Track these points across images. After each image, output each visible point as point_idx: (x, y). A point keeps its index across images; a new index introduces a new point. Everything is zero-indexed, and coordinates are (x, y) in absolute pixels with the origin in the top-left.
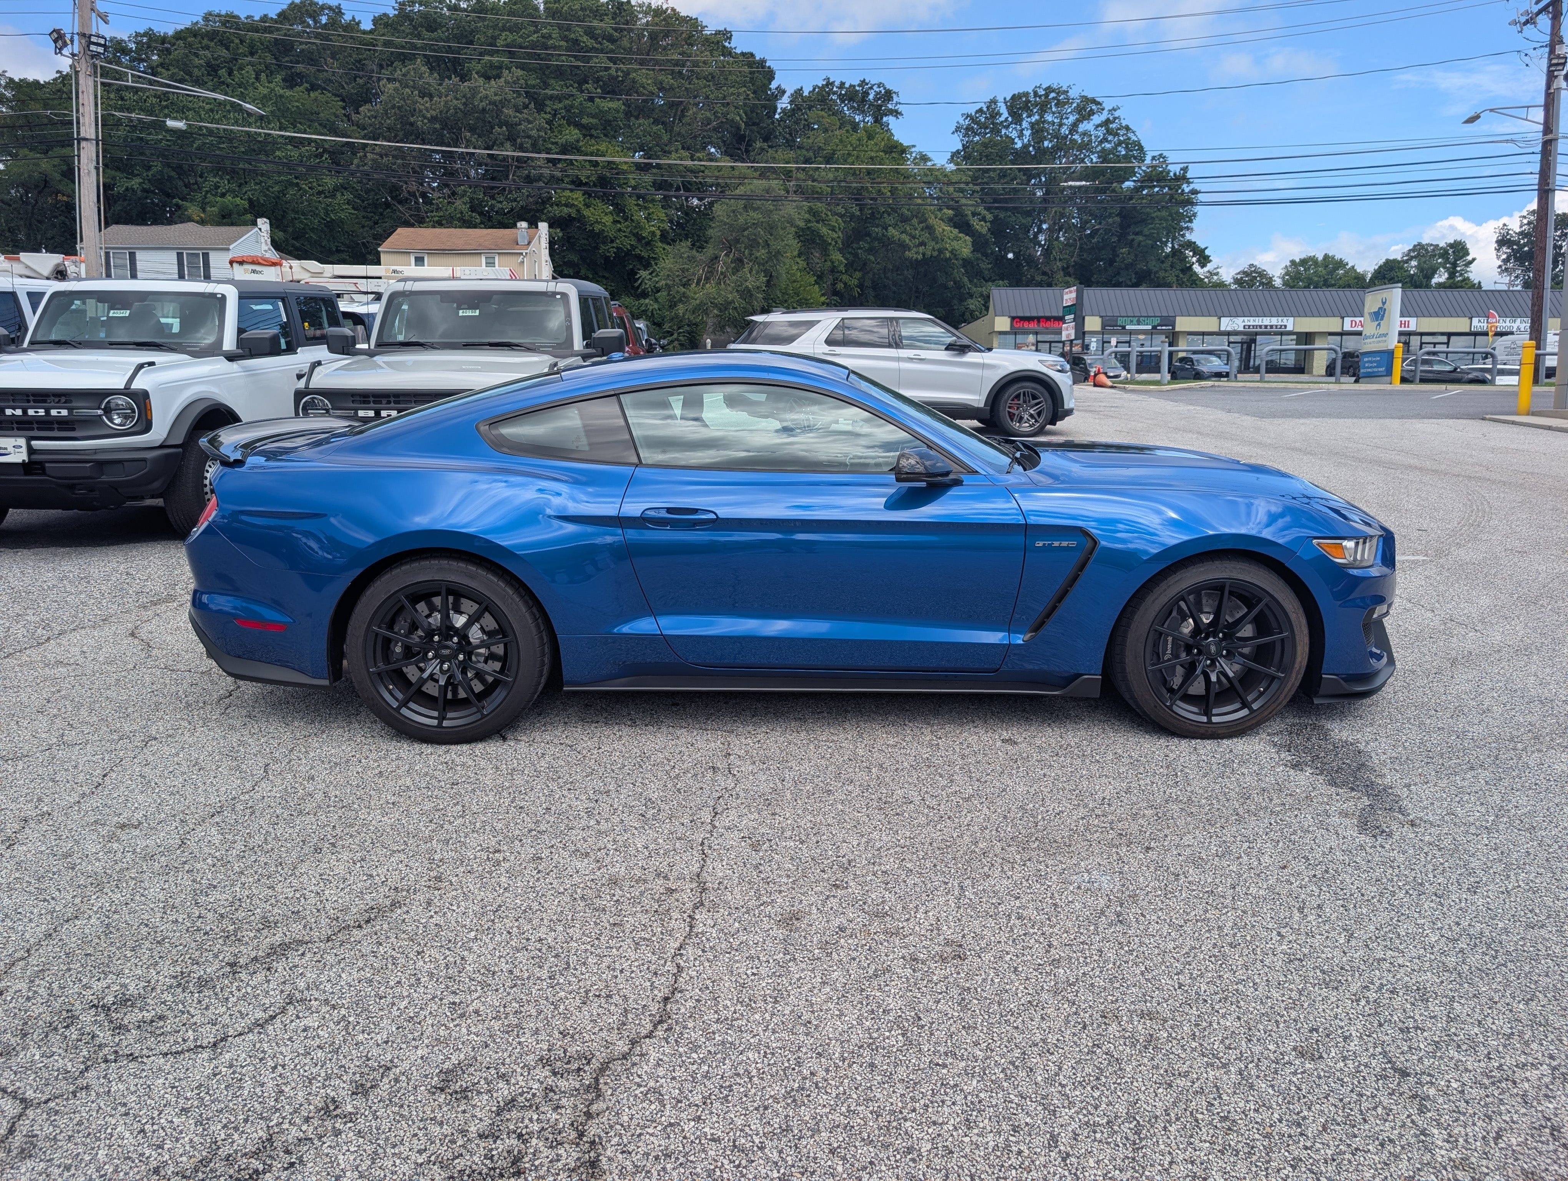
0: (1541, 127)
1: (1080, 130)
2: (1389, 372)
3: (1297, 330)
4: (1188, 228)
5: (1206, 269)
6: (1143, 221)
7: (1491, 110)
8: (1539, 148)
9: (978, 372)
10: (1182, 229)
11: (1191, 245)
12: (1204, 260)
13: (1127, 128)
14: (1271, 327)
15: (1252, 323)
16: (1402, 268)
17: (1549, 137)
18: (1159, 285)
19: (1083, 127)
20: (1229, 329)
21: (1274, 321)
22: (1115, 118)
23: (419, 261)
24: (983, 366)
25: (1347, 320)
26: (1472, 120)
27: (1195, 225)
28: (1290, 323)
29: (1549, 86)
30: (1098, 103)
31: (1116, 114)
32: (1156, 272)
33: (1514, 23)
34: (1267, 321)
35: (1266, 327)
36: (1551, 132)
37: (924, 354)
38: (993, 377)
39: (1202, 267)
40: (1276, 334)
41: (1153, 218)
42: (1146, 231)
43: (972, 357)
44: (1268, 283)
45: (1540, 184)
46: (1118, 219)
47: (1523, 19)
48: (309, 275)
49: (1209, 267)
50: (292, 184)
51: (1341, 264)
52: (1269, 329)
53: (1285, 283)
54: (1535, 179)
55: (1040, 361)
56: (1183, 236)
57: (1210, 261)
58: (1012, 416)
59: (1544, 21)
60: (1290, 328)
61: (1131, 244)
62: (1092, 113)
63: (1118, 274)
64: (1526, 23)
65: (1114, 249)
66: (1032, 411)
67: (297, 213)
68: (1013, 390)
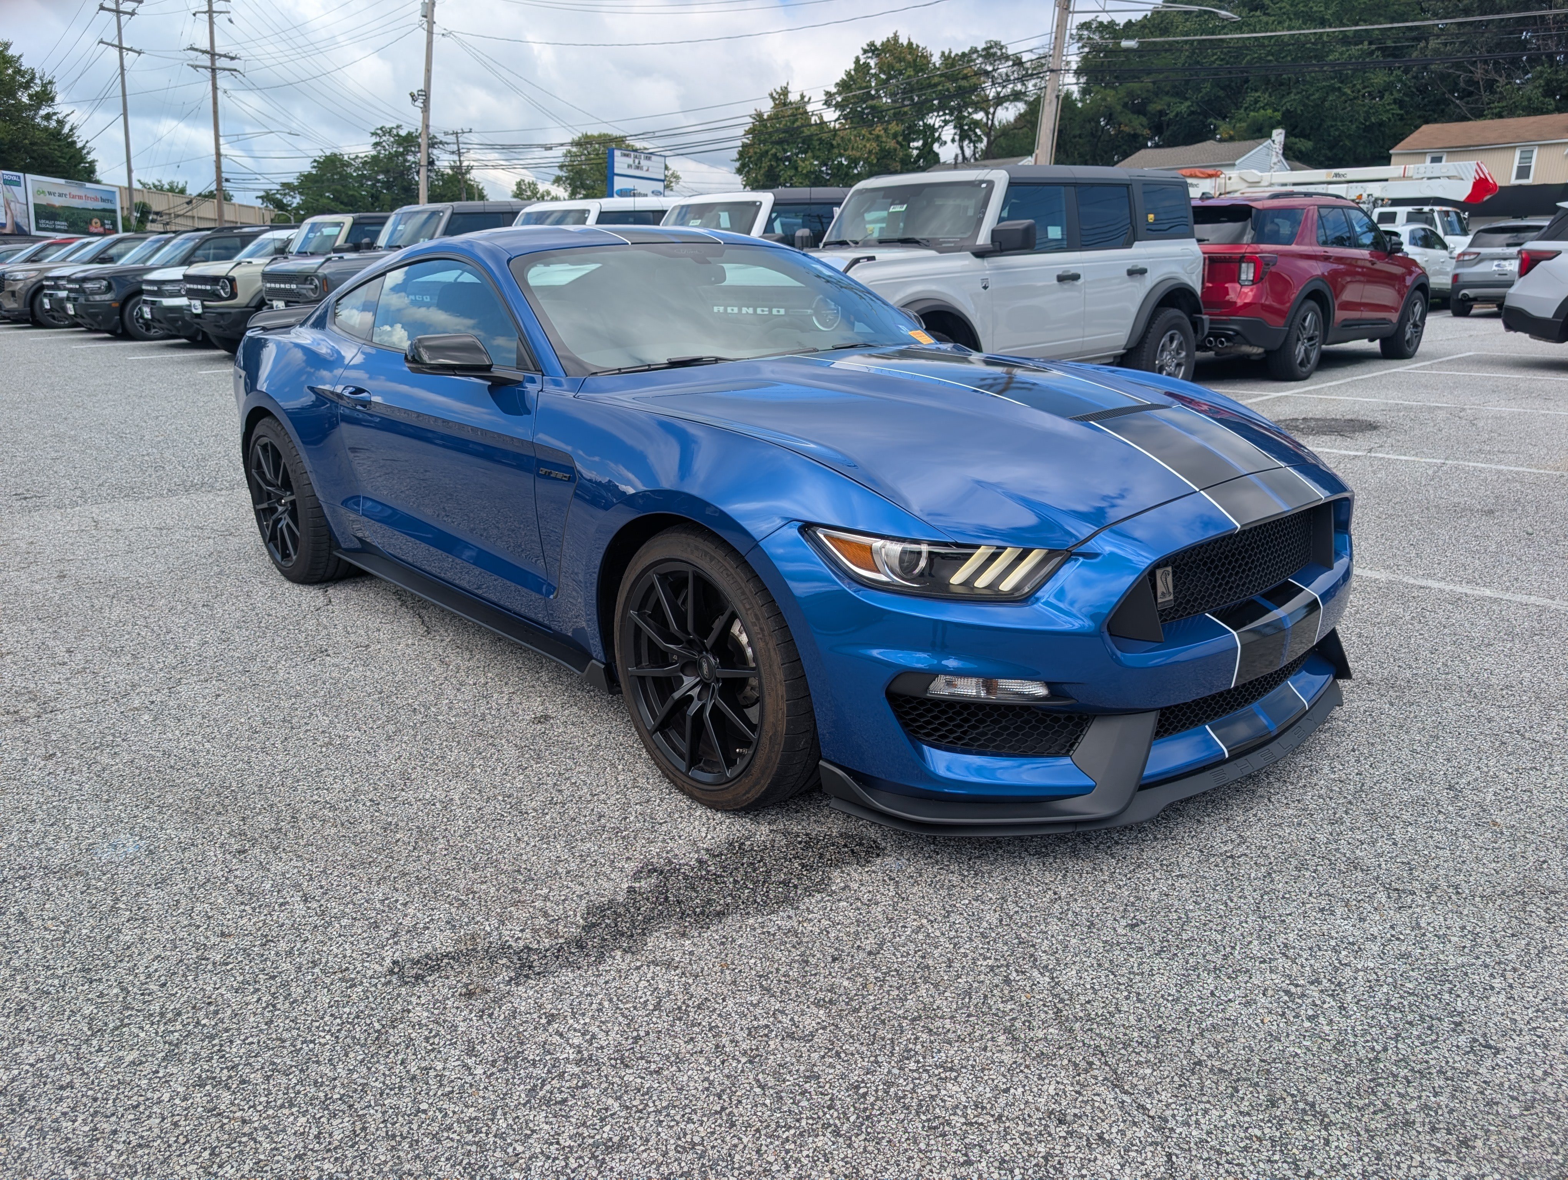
23: (1436, 160)
48: (1246, 185)
50: (1334, 89)
67: (1335, 119)
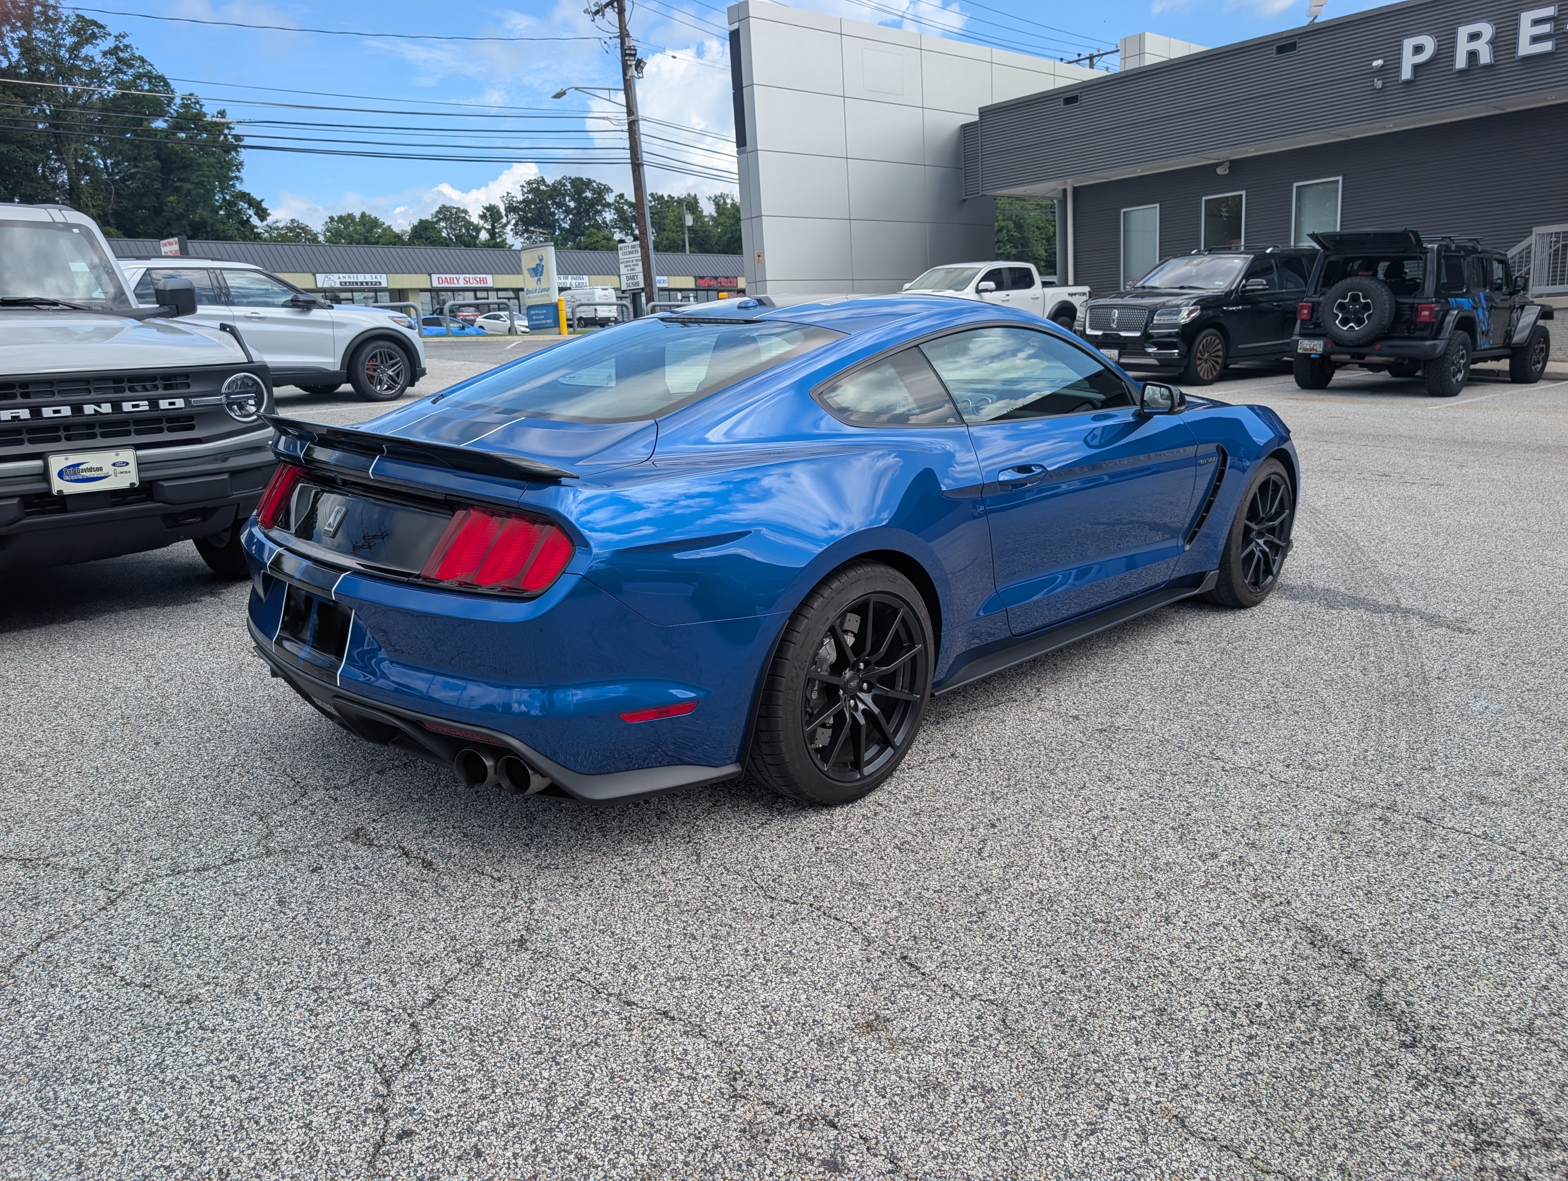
0: (625, 109)
1: (82, 55)
2: (557, 324)
3: (391, 287)
4: (237, 178)
5: (265, 223)
6: (185, 167)
7: (576, 89)
8: (626, 127)
9: (328, 331)
10: (232, 179)
11: (245, 197)
12: (262, 214)
13: (142, 60)
14: (367, 283)
15: (347, 280)
16: (435, 228)
17: (632, 118)
18: (218, 238)
19: (87, 50)
20: (326, 286)
21: (369, 278)
22: (126, 47)
24: (333, 324)
25: (435, 277)
26: (559, 95)
27: (243, 174)
28: (384, 280)
29: (625, 74)
30: (100, 26)
31: (126, 41)
32: (212, 225)
33: (586, 11)
34: (361, 278)
35: (362, 283)
36: (633, 114)
37: (263, 311)
38: (347, 336)
39: (262, 221)
40: (370, 290)
41: (199, 164)
42: (194, 177)
43: (317, 314)
44: (314, 239)
45: (631, 158)
46: (157, 163)
47: (594, 9)
49: (270, 220)
51: (375, 223)
52: (365, 286)
53: (328, 240)
54: (627, 154)
55: (392, 318)
56: (233, 186)
57: (269, 215)
58: (371, 378)
59: (611, 15)
60: (384, 284)
61: (177, 190)
62: (94, 36)
63: (168, 224)
64: (597, 12)
65: (158, 196)
66: (390, 372)
68: (369, 350)
